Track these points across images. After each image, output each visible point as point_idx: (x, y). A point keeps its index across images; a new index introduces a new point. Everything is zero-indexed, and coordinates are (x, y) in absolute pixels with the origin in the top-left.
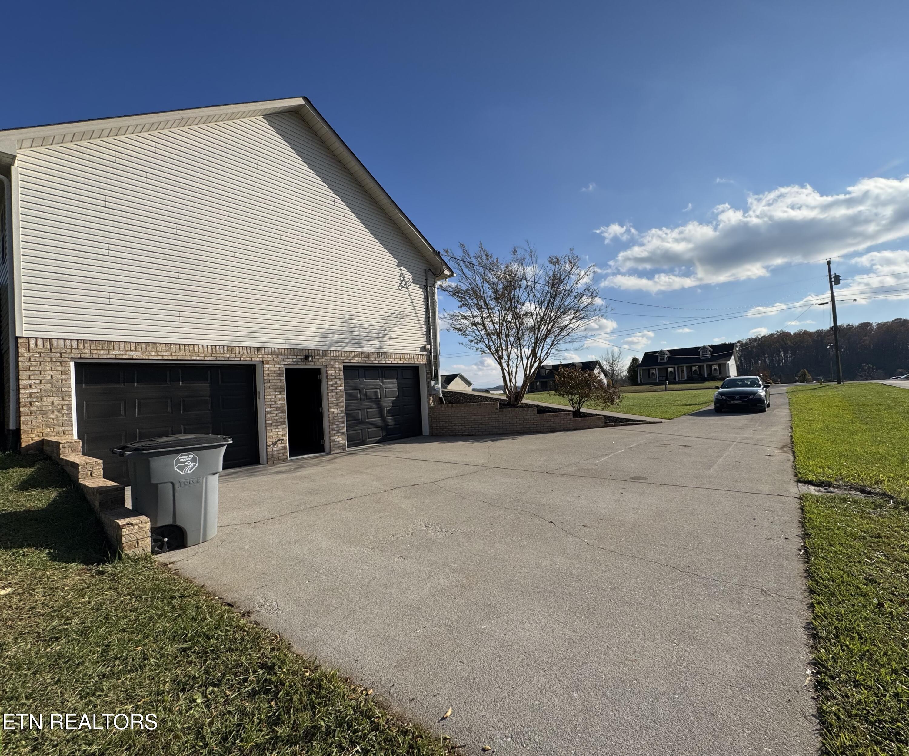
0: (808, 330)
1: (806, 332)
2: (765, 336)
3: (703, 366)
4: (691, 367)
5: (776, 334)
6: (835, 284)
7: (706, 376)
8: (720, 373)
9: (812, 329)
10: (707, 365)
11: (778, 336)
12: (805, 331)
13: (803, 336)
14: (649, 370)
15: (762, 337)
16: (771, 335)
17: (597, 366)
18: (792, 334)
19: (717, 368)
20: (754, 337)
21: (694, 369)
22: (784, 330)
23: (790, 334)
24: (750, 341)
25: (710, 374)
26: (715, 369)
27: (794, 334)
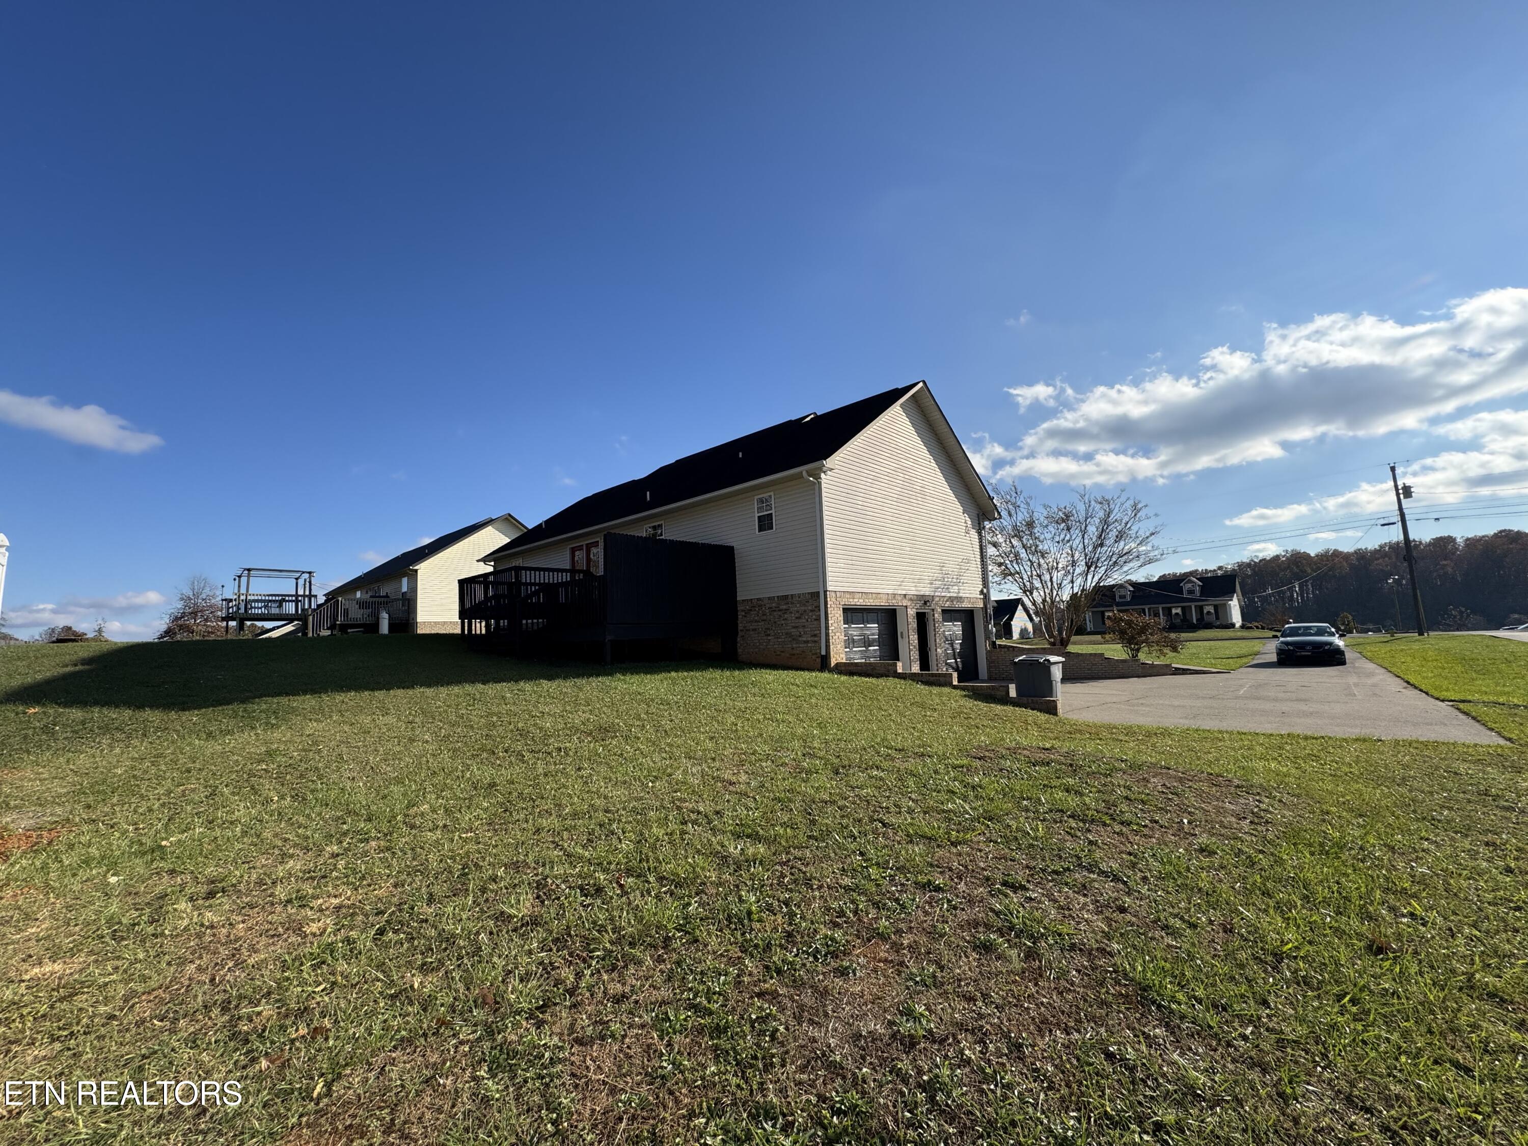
0: (1341, 549)
1: (1336, 553)
2: (1264, 559)
3: (1190, 607)
4: (1170, 609)
5: (1284, 556)
6: (1405, 497)
7: (1195, 621)
8: (1217, 618)
9: (1347, 548)
10: (1196, 606)
11: (1287, 558)
12: (1335, 551)
13: (1331, 559)
14: (1103, 613)
15: (1261, 561)
16: (1277, 558)
17: (1020, 607)
18: (1313, 555)
19: (1212, 611)
20: (1246, 560)
21: (1174, 611)
22: (1298, 549)
23: (1308, 555)
24: (1239, 566)
25: (1201, 618)
26: (1209, 613)
27: (1317, 556)
